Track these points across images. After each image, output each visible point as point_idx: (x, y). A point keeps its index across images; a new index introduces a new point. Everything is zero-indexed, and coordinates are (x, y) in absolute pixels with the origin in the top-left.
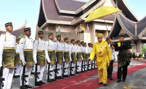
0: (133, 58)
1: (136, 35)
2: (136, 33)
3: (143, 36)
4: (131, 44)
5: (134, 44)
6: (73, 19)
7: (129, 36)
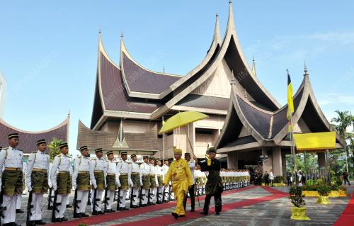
0: (264, 184)
1: (269, 137)
2: (270, 134)
3: (284, 139)
4: (261, 154)
5: (266, 156)
6: (153, 109)
7: (256, 138)
